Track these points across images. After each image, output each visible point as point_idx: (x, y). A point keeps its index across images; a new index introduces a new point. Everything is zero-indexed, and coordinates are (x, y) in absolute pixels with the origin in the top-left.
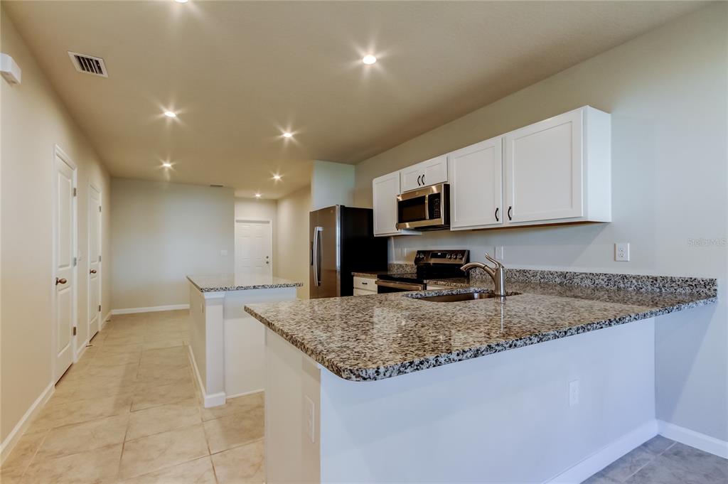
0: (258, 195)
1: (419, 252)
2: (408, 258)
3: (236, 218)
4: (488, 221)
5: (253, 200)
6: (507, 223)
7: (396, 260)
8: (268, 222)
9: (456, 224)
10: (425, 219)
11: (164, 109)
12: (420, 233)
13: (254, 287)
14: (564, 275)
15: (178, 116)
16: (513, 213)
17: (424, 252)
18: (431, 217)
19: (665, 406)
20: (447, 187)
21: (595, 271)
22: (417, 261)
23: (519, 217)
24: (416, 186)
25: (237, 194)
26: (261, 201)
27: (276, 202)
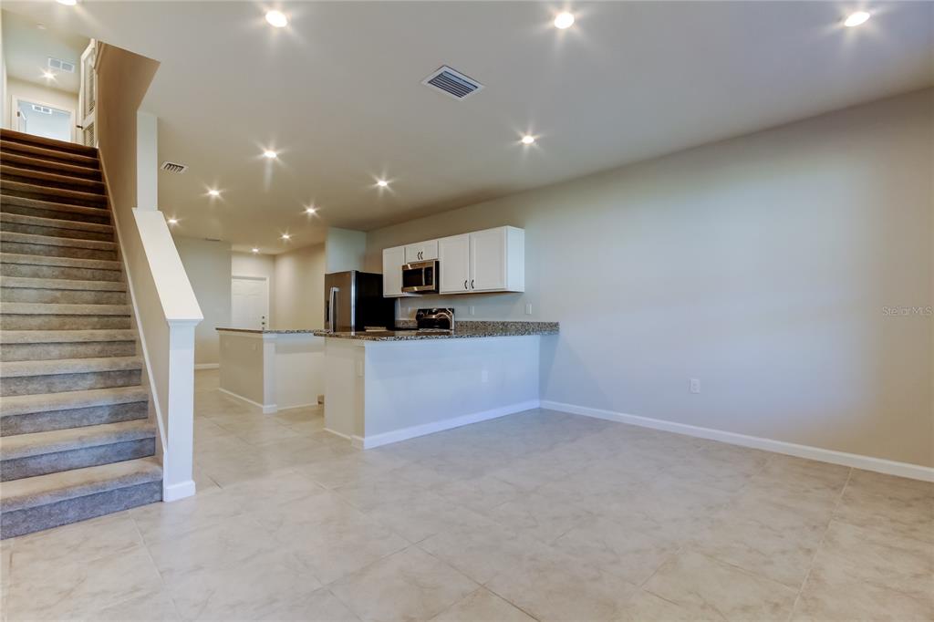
0: (255, 250)
1: (419, 310)
2: (411, 316)
3: (233, 274)
4: (460, 288)
5: (251, 255)
6: (472, 291)
7: (403, 316)
8: (265, 279)
9: (444, 289)
10: (421, 285)
11: (208, 188)
12: (421, 296)
13: (298, 331)
14: (503, 323)
15: (221, 194)
16: (474, 284)
17: (424, 311)
18: (427, 284)
19: (542, 394)
20: (437, 263)
21: (517, 321)
22: (418, 317)
23: (479, 287)
24: (416, 260)
25: (234, 248)
26: (258, 256)
27: (273, 258)
